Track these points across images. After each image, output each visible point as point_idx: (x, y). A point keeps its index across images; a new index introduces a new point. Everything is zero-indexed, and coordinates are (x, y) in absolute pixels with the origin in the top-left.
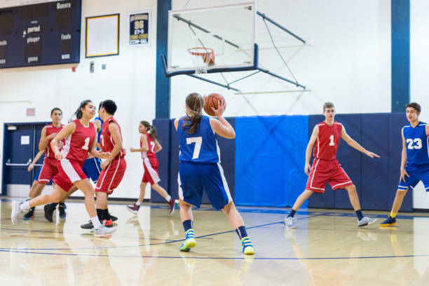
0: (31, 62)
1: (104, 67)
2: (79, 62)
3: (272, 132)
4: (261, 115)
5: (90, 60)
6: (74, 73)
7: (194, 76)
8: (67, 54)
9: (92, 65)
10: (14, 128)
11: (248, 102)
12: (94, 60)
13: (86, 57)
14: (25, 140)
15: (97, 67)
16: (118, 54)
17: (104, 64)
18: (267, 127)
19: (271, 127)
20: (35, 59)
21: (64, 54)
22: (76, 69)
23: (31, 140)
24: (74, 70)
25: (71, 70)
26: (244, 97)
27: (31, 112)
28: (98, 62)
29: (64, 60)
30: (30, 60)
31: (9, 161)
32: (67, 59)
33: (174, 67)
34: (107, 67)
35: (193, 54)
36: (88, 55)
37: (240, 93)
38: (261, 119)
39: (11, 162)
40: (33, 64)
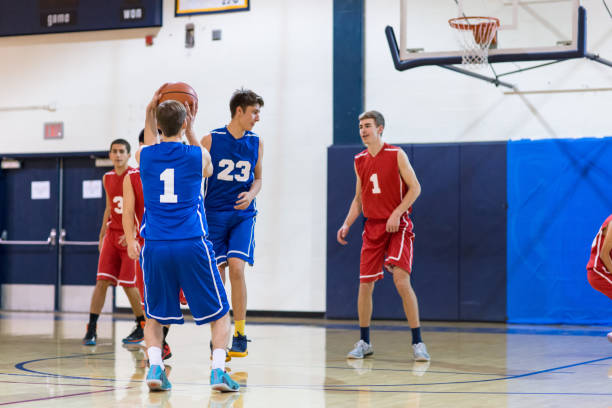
0: (54, 25)
1: (216, 36)
2: (160, 25)
3: (585, 172)
4: (561, 135)
5: (186, 21)
6: (149, 48)
7: (452, 69)
8: (136, 8)
9: (190, 30)
10: (15, 165)
11: (533, 110)
12: (193, 20)
13: (177, 15)
14: (40, 190)
15: (202, 35)
16: (247, 9)
17: (217, 28)
18: (574, 162)
19: (583, 162)
20: (65, 18)
21: (130, 8)
22: (155, 40)
23: (54, 190)
24: (149, 41)
25: (143, 41)
26: (525, 100)
27: (53, 130)
28: (204, 26)
29: (130, 19)
30: (52, 20)
31: (5, 234)
32: (136, 19)
33: (413, 51)
34: (223, 36)
35: (456, 26)
36: (181, 10)
37: (517, 92)
38: (563, 145)
39: (8, 239)
40: (59, 29)
